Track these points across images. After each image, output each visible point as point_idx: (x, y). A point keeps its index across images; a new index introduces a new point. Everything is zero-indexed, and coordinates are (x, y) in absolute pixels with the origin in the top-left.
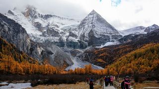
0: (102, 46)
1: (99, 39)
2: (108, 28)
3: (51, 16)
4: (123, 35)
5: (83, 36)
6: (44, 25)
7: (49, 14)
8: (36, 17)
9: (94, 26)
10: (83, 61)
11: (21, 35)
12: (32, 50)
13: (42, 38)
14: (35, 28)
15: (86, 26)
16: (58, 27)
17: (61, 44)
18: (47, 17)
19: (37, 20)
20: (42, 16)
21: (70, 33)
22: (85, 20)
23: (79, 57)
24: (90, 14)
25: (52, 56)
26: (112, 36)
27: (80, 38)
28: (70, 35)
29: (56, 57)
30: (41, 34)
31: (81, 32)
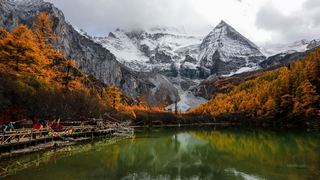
0: (232, 74)
1: (228, 63)
2: (243, 47)
3: (162, 35)
4: (267, 56)
5: (205, 60)
6: (152, 47)
7: (159, 32)
8: (142, 38)
9: (221, 45)
10: (196, 96)
11: (106, 63)
12: (123, 82)
13: (149, 65)
14: (140, 53)
15: (210, 46)
16: (170, 48)
17: (173, 72)
18: (157, 36)
19: (143, 43)
20: (150, 36)
21: (187, 56)
22: (208, 37)
23: (192, 90)
24: (217, 27)
25: (154, 90)
26: (250, 58)
27: (201, 64)
28: (186, 60)
29: (158, 91)
30: (148, 60)
31: (203, 55)
